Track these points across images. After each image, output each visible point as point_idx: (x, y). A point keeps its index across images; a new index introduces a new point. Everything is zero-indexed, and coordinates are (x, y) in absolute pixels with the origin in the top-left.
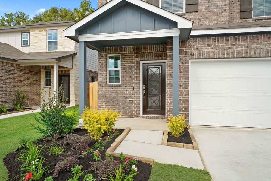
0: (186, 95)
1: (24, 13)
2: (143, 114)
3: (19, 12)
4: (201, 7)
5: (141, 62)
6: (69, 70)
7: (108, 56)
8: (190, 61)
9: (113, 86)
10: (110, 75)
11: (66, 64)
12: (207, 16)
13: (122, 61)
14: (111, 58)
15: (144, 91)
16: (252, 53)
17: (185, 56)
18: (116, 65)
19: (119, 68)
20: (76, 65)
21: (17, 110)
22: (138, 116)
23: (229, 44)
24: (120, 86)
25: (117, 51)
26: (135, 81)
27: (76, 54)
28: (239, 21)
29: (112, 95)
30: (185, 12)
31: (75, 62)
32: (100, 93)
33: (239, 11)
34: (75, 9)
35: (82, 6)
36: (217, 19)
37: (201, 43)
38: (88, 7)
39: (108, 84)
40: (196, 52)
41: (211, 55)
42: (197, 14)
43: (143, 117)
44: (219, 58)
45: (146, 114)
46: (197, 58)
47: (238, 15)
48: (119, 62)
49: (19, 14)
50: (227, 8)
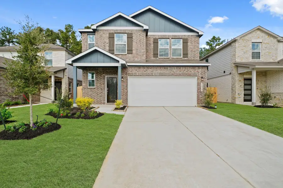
0: (126, 92)
1: (10, 28)
2: (107, 102)
3: (5, 27)
4: (134, 52)
5: (106, 76)
6: (61, 79)
7: (88, 72)
8: (128, 77)
9: (91, 88)
10: (89, 82)
11: (60, 75)
12: (136, 56)
13: (96, 76)
14: (90, 73)
15: (108, 91)
16: (154, 74)
17: (126, 75)
18: (93, 77)
19: (94, 79)
20: (66, 76)
21: (27, 104)
22: (104, 103)
23: (145, 70)
24: (95, 88)
25: (93, 70)
26: (103, 86)
27: (66, 69)
28: (153, 58)
29: (90, 93)
30: (126, 53)
31: (65, 74)
32: (83, 92)
33: (153, 54)
34: (60, 30)
35: (66, 29)
36: (141, 58)
37: (133, 69)
38: (71, 30)
39: (88, 87)
40: (131, 72)
41: (137, 74)
42: (132, 55)
43: (107, 104)
44: (141, 76)
45: (109, 102)
46: (131, 75)
47: (152, 56)
48: (94, 75)
49: (5, 28)
50: (145, 53)
